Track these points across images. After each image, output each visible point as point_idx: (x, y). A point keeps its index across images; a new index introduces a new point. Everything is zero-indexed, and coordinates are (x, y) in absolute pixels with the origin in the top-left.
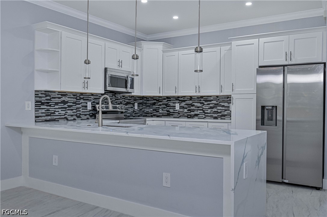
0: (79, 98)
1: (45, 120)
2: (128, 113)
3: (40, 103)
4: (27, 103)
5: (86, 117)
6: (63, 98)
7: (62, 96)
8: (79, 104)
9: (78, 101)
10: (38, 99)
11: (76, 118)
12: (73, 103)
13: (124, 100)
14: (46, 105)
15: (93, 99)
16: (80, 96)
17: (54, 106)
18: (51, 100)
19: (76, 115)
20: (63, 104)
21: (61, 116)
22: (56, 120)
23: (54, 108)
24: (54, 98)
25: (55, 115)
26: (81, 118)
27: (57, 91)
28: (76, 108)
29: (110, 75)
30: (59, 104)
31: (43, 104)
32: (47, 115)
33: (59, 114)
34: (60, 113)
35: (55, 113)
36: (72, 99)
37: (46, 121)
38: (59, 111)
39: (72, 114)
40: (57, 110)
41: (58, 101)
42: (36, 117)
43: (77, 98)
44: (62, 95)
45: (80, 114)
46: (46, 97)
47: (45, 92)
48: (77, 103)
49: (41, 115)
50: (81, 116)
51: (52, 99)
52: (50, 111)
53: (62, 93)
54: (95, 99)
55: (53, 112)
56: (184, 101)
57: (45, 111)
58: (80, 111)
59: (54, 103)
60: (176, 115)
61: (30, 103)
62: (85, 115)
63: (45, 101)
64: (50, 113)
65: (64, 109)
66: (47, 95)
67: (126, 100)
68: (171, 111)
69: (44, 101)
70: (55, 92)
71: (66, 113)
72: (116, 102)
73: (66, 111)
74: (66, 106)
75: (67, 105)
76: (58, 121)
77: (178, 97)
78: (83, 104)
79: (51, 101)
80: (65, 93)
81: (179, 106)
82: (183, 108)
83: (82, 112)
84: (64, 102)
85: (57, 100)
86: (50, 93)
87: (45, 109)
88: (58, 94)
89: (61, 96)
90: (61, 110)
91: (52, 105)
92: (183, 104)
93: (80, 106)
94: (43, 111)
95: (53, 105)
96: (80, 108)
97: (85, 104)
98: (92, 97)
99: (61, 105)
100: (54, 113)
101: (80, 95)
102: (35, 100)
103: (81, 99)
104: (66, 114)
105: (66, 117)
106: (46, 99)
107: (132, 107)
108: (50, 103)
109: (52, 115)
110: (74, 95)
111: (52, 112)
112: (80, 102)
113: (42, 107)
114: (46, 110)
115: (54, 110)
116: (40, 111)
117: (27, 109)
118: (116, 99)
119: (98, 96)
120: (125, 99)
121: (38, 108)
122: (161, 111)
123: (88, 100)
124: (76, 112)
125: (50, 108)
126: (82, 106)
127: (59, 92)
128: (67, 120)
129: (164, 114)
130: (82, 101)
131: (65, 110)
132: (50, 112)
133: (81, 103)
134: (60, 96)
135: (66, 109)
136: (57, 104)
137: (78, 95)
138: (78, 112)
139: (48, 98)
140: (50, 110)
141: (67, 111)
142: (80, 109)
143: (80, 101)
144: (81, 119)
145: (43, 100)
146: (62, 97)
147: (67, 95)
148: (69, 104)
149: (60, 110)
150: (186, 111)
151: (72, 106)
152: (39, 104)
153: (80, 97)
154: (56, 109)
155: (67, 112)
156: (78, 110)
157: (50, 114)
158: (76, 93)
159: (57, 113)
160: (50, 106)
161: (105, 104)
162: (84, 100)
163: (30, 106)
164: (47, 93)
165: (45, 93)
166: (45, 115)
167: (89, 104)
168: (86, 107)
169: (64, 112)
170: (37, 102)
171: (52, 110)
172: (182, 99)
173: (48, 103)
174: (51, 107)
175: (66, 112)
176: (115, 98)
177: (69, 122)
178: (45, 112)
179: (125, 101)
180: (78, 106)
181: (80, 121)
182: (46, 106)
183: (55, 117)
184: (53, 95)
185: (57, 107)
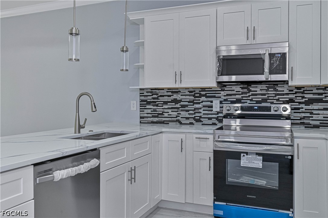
0: (198, 95)
1: (151, 122)
3: (146, 103)
4: (132, 102)
5: (210, 122)
6: (175, 96)
7: (173, 94)
8: (199, 103)
9: (196, 99)
10: (143, 98)
11: (194, 122)
12: (189, 102)
13: (302, 95)
14: (152, 105)
15: (224, 96)
16: (201, 92)
17: (162, 106)
18: (159, 99)
19: (194, 118)
20: (174, 104)
21: (172, 119)
22: (165, 122)
23: (163, 109)
24: (163, 96)
25: (163, 116)
26: (202, 122)
27: (166, 88)
28: (193, 109)
30: (168, 104)
31: (149, 103)
32: (153, 117)
33: (168, 115)
34: (171, 115)
35: (164, 114)
36: (188, 97)
37: (153, 122)
38: (168, 112)
39: (188, 116)
40: (166, 111)
41: (167, 100)
42: (141, 118)
43: (196, 95)
44: (172, 92)
45: (200, 117)
46: (152, 95)
47: (151, 89)
48: (195, 101)
49: (146, 115)
50: (201, 119)
51: (159, 98)
52: (157, 111)
53: (173, 90)
54: (228, 95)
55: (161, 112)
57: (151, 111)
58: (201, 113)
59: (162, 103)
61: (135, 102)
62: (210, 119)
63: (152, 100)
64: (157, 113)
65: (176, 110)
66: (153, 93)
67: (306, 96)
69: (150, 100)
70: (163, 89)
71: (179, 115)
72: (278, 100)
73: (178, 112)
74: (178, 106)
75: (180, 105)
76: (168, 123)
78: (204, 104)
79: (158, 100)
80: (178, 89)
83: (204, 114)
84: (176, 101)
85: (166, 99)
86: (158, 90)
87: (151, 109)
88: (167, 92)
89: (172, 94)
90: (172, 111)
91: (159, 105)
93: (200, 106)
94: (149, 111)
95: (161, 105)
96: (201, 109)
97: (209, 103)
98: (222, 92)
99: (173, 105)
100: (162, 114)
101: (200, 91)
102: (140, 99)
103: (201, 96)
104: (179, 116)
105: (179, 120)
106: (152, 98)
108: (157, 103)
109: (159, 116)
110: (190, 92)
111: (159, 112)
112: (200, 100)
113: (148, 107)
114: (152, 110)
115: (162, 110)
116: (146, 111)
117: (132, 109)
118: (277, 95)
119: (234, 90)
120: (303, 93)
121: (143, 108)
123: (214, 97)
124: (194, 114)
125: (156, 108)
126: (203, 106)
127: (168, 89)
128: (181, 123)
130: (203, 98)
131: (178, 111)
132: (158, 112)
133: (202, 102)
134: (170, 94)
135: (178, 110)
136: (166, 103)
137: (197, 91)
138: (197, 115)
139: (155, 96)
140: (157, 110)
141: (180, 113)
142: (200, 110)
143: (200, 99)
144: (202, 124)
145: (149, 99)
146: (173, 95)
147: (180, 91)
148: (182, 103)
149: (170, 111)
151: (187, 106)
152: (144, 103)
153: (200, 94)
154: (164, 110)
155: (180, 114)
156: (196, 111)
157: (157, 115)
158: (193, 88)
159: (166, 115)
160: (157, 105)
161: (249, 103)
162: (207, 97)
163: (135, 105)
164: (153, 91)
165: (151, 91)
166: (151, 116)
167: (216, 104)
168: (212, 107)
169: (175, 113)
170: (142, 101)
171: (159, 110)
173: (155, 102)
174: (158, 107)
175: (178, 114)
176: (275, 92)
177: (183, 126)
178: (151, 112)
179: (303, 97)
180: (197, 106)
182: (152, 106)
183: (164, 119)
184: (161, 93)
185: (165, 106)
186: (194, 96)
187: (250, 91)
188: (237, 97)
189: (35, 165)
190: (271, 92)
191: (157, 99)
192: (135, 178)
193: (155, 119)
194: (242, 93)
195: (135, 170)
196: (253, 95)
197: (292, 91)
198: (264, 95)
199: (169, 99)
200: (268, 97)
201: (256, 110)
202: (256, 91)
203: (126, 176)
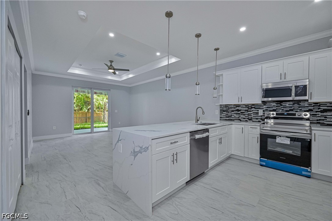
4: (216, 111)
5: (257, 120)
6: (238, 108)
8: (251, 111)
10: (221, 109)
11: (248, 120)
12: (245, 111)
19: (248, 118)
21: (236, 118)
22: (232, 120)
24: (231, 108)
26: (253, 120)
27: (233, 105)
29: (265, 89)
31: (224, 111)
32: (226, 117)
33: (234, 117)
36: (245, 108)
37: (226, 120)
39: (245, 117)
40: (233, 115)
42: (220, 117)
44: (236, 106)
45: (252, 118)
47: (226, 105)
48: (248, 110)
49: (223, 116)
52: (228, 115)
54: (267, 107)
61: (218, 111)
62: (257, 119)
65: (238, 114)
67: (321, 107)
70: (232, 105)
71: (240, 117)
72: (301, 110)
74: (239, 112)
78: (254, 111)
83: (253, 116)
84: (238, 110)
85: (233, 109)
90: (236, 115)
93: (251, 112)
94: (224, 115)
95: (230, 112)
97: (257, 111)
98: (264, 106)
99: (237, 112)
100: (231, 116)
103: (252, 108)
109: (229, 117)
110: (246, 106)
113: (224, 113)
114: (226, 114)
116: (223, 115)
117: (216, 113)
118: (299, 107)
119: (271, 105)
120: (319, 106)
121: (222, 113)
123: (260, 108)
124: (248, 116)
126: (253, 113)
128: (241, 120)
130: (253, 109)
133: (253, 111)
134: (235, 107)
136: (233, 111)
137: (250, 106)
138: (249, 117)
139: (227, 108)
142: (251, 115)
145: (224, 109)
147: (240, 106)
148: (241, 111)
151: (244, 112)
152: (222, 111)
153: (251, 107)
156: (249, 115)
158: (247, 104)
160: (228, 112)
161: (281, 112)
162: (255, 108)
163: (218, 112)
164: (226, 106)
167: (261, 112)
168: (258, 113)
169: (238, 116)
170: (221, 110)
171: (230, 114)
173: (228, 111)
177: (242, 122)
179: (319, 108)
181: (252, 122)
183: (232, 118)
184: (230, 106)
185: (233, 113)
186: (248, 108)
187: (282, 105)
188: (273, 108)
189: (190, 132)
190: (296, 106)
191: (228, 109)
192: (221, 142)
193: (227, 118)
194: (277, 107)
195: (221, 139)
196: (283, 107)
197: (312, 105)
198: (292, 107)
199: (235, 109)
200: (294, 108)
201: (285, 115)
202: (286, 105)
203: (218, 141)
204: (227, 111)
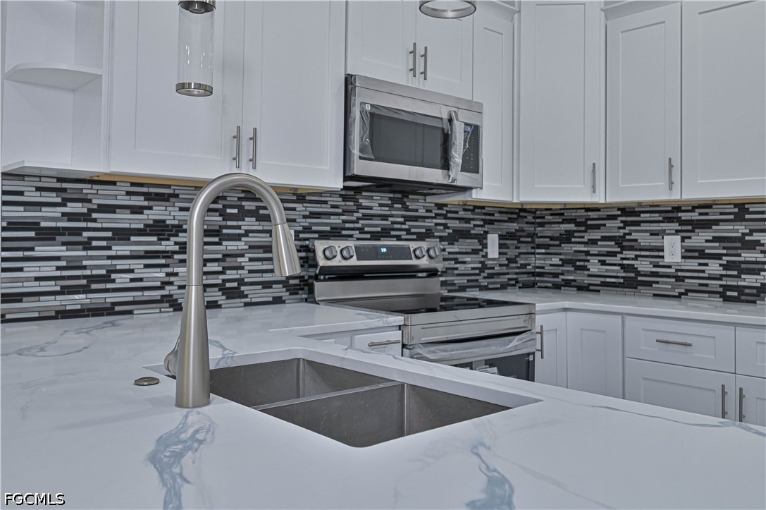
0: (235, 211)
1: (57, 312)
2: (458, 275)
3: (32, 234)
5: (268, 295)
6: (158, 212)
7: (151, 203)
8: (237, 238)
9: (229, 223)
10: (17, 212)
11: (221, 299)
13: (443, 221)
14: (63, 244)
15: (305, 217)
16: (243, 203)
17: (109, 248)
18: (95, 220)
19: (221, 287)
20: (155, 239)
21: (146, 293)
22: (117, 308)
23: (109, 258)
24: (111, 209)
25: (109, 286)
26: (246, 296)
27: (123, 181)
28: (220, 256)
29: (368, 108)
30: (133, 239)
31: (47, 235)
33: (132, 280)
34: (141, 280)
35: (113, 276)
37: (64, 314)
38: (132, 271)
41: (127, 226)
42: (7, 298)
43: (229, 211)
44: (148, 196)
45: (241, 282)
46: (63, 204)
47: (60, 180)
48: (225, 231)
49: (32, 286)
50: (243, 288)
51: (94, 215)
52: (85, 268)
53: (152, 190)
54: (313, 215)
55: (103, 272)
56: (707, 225)
57: (58, 268)
58: (242, 268)
59: (109, 234)
60: (665, 285)
62: (267, 285)
63: (60, 224)
64: (85, 277)
65: (162, 261)
66: (65, 196)
67: (452, 224)
68: (644, 266)
69: (52, 224)
70: (114, 183)
71: (172, 279)
72: (408, 231)
73: (169, 270)
74: (169, 245)
75: (176, 243)
76: (130, 312)
77: (678, 209)
78: (252, 239)
79: (91, 225)
80: (169, 186)
81: (682, 247)
82: (702, 254)
83: (250, 272)
84: (161, 230)
85: (124, 220)
86: (89, 186)
87: (58, 258)
88: (128, 193)
89: (146, 203)
90: (146, 266)
91: (95, 243)
92: (699, 239)
93: (241, 245)
94: (49, 269)
95: (104, 243)
96: (243, 256)
97: (262, 239)
98: (299, 206)
99: (149, 243)
100: (106, 278)
101: (239, 199)
103: (244, 214)
104: (171, 283)
105: (171, 296)
106: (64, 214)
107: (475, 252)
108: (86, 234)
109: (94, 286)
111: (95, 272)
112: (239, 227)
113: (42, 250)
114: (64, 263)
115: (109, 262)
116: (33, 269)
118: (407, 219)
119: (326, 202)
120: (446, 217)
121: (19, 254)
122: (594, 267)
124: (222, 273)
125: (84, 253)
126: (251, 247)
127: (133, 184)
128: (177, 307)
129: (608, 280)
130: (249, 223)
131: (167, 266)
132: (88, 272)
133: (247, 233)
134: (139, 201)
135: (169, 261)
136: (122, 235)
137: (232, 199)
138: (231, 274)
139: (73, 208)
140: (85, 263)
141: (176, 270)
142: (239, 259)
143: (240, 223)
144: (246, 304)
145: (50, 217)
146: (150, 208)
147: (176, 196)
149: (137, 264)
150: (714, 267)
152: (23, 236)
153: (241, 208)
154: (115, 262)
155: (176, 274)
156: (230, 262)
157: (84, 282)
159: (122, 280)
160: (87, 245)
161: (358, 239)
162: (260, 218)
165: (58, 185)
166: (58, 288)
168: (269, 249)
169: (160, 274)
170: (11, 226)
171: (96, 263)
172: (695, 216)
173: (78, 231)
174: (91, 253)
175: (168, 274)
176: (405, 213)
178: (58, 273)
179: (446, 227)
180: (230, 246)
181: (242, 311)
182: (64, 248)
183: (111, 298)
184: (101, 196)
185: (120, 249)
186: (222, 213)
187: (360, 207)
188: (335, 220)
190: (398, 213)
191: (86, 217)
193: (78, 300)
194: (345, 212)
196: (365, 217)
199: (137, 221)
200: (393, 223)
201: (384, 257)
202: (371, 208)
204: (70, 236)
